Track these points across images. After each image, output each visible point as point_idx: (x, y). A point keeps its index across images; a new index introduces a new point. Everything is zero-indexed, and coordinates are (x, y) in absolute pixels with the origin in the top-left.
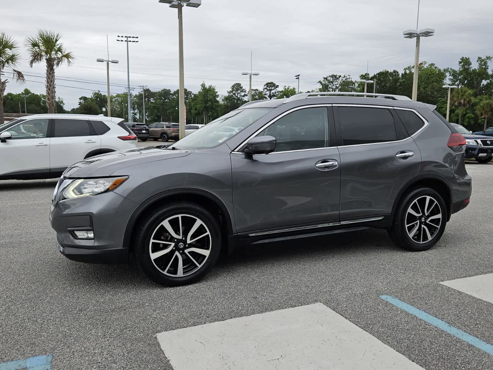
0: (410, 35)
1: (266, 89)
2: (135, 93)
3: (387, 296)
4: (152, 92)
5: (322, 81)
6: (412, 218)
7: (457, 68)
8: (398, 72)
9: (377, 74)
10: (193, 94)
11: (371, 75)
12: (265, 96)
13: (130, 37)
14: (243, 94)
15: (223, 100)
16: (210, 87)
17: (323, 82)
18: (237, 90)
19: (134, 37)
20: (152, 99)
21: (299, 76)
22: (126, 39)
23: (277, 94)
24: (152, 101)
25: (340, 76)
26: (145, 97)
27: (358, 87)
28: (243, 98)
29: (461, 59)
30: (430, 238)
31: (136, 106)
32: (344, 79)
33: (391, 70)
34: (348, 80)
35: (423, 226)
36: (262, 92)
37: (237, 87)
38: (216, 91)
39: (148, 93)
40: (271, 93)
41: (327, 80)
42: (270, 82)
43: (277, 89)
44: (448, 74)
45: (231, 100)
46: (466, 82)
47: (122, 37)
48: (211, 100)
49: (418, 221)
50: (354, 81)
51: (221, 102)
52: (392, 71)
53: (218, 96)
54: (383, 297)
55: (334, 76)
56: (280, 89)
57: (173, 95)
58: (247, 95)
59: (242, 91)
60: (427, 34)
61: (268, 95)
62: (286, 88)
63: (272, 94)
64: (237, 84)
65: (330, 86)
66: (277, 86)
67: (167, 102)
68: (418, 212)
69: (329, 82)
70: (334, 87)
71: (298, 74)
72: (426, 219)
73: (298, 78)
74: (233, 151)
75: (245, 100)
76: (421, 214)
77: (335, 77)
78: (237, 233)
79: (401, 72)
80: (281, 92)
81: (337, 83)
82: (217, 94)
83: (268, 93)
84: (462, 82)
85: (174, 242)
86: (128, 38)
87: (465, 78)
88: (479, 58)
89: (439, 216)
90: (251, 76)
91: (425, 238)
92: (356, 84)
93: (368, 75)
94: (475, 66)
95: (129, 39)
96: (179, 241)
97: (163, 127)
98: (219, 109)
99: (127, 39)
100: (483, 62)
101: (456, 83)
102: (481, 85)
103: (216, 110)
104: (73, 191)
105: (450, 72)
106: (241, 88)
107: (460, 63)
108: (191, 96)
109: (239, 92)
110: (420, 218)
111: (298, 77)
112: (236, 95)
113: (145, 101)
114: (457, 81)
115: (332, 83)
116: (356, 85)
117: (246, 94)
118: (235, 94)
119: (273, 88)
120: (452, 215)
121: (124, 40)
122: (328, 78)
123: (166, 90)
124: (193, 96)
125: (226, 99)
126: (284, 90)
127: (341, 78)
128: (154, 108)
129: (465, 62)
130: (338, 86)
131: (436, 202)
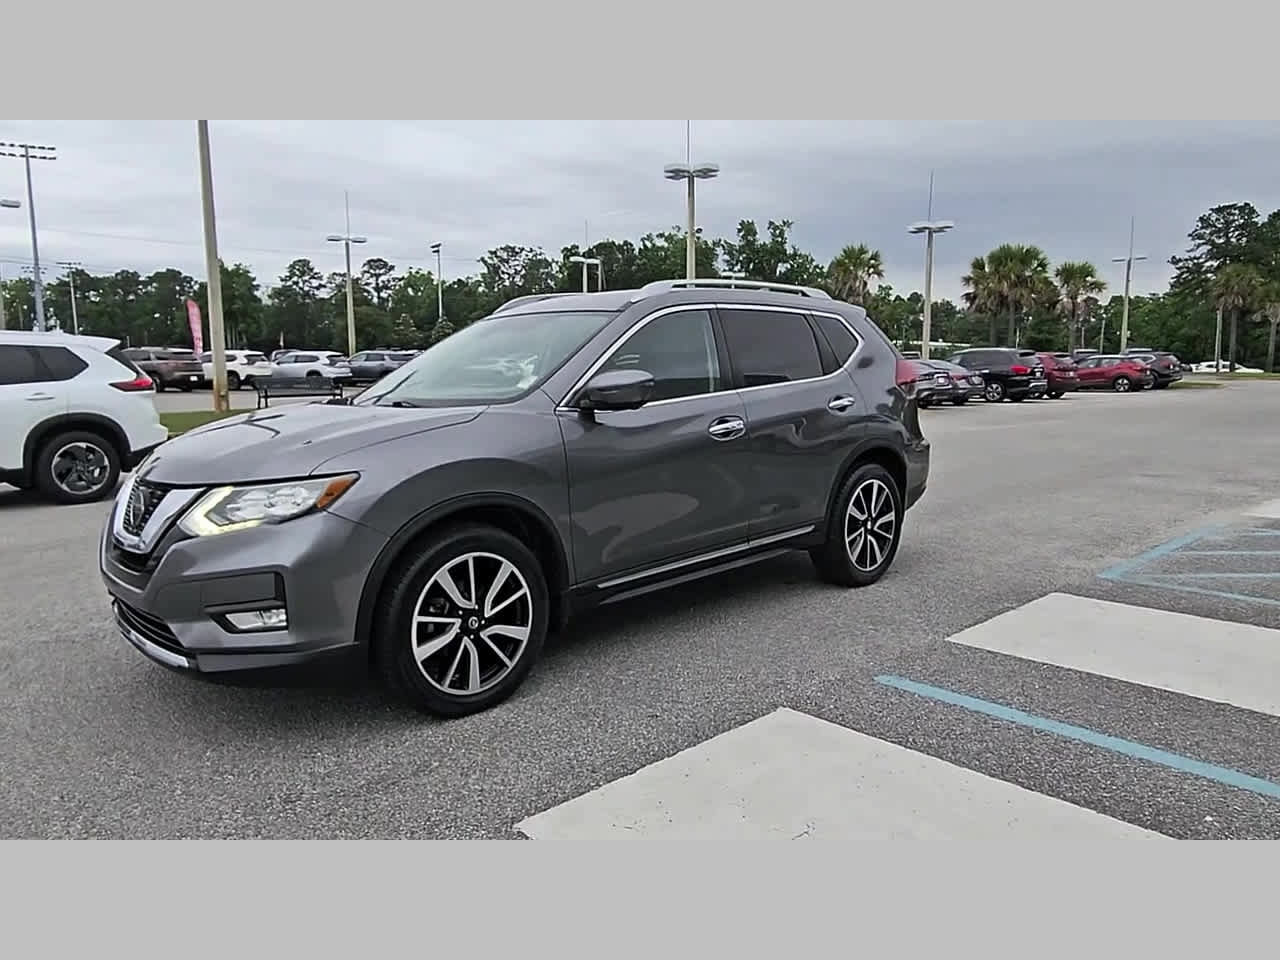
0: (676, 174)
1: (368, 272)
2: (50, 278)
3: (889, 678)
4: (92, 279)
5: (486, 259)
6: (855, 524)
7: (736, 241)
8: (632, 245)
9: (594, 247)
10: (196, 282)
11: (582, 251)
12: (366, 287)
13: (34, 147)
14: (315, 283)
15: (270, 296)
16: (238, 267)
17: (490, 261)
18: (303, 274)
19: (43, 148)
20: (92, 293)
21: (438, 246)
22: (22, 151)
23: (392, 283)
24: (93, 299)
25: (523, 249)
26: (75, 287)
27: (561, 272)
28: (316, 292)
29: (740, 224)
30: (880, 560)
31: (51, 309)
32: (530, 255)
33: (619, 241)
34: (539, 257)
35: (869, 537)
36: (358, 279)
37: (302, 268)
38: (252, 275)
39: (82, 280)
40: (379, 281)
41: (497, 257)
42: (375, 258)
43: (391, 272)
44: (719, 251)
45: (289, 296)
46: (751, 267)
47: (12, 145)
48: (241, 297)
49: (863, 529)
50: (550, 260)
51: (266, 301)
52: (622, 243)
53: (257, 287)
54: (883, 679)
55: (510, 247)
56: (400, 272)
57: (145, 284)
58: (324, 286)
59: (313, 277)
60: (707, 173)
61: (374, 285)
62: (413, 271)
63: (381, 284)
64: (300, 261)
65: (503, 268)
66: (392, 268)
67: (132, 300)
68: (863, 513)
69: (503, 261)
70: (512, 271)
71: (434, 244)
72: (873, 525)
73: (438, 251)
74: (558, 405)
75: (321, 296)
76: (866, 516)
77: (512, 251)
78: (576, 584)
79: (637, 245)
80: (400, 280)
81: (516, 263)
82: (255, 283)
83: (372, 280)
84: (745, 267)
85: (459, 616)
86: (29, 149)
87: (749, 260)
88: (771, 223)
89: (891, 516)
90: (347, 244)
91: (874, 560)
92: (554, 265)
93: (577, 247)
94: (764, 237)
95: (31, 152)
96: (468, 613)
97: (149, 359)
98: (261, 315)
99: (27, 151)
100: (777, 231)
101: (736, 269)
102: (776, 272)
103: (254, 318)
104: (207, 516)
105: (723, 247)
106: (312, 270)
107: (740, 231)
108: (191, 287)
109: (307, 278)
110: (865, 523)
111: (436, 248)
112: (301, 285)
113: (76, 298)
114: (737, 264)
115: (507, 263)
116: (556, 268)
117: (323, 283)
118: (296, 283)
119: (382, 271)
120: (906, 513)
121: (18, 154)
122: (498, 254)
123: (128, 272)
124: (196, 287)
125: (277, 293)
126: (406, 276)
127: (524, 252)
128: (101, 314)
129: (748, 229)
130: (519, 268)
131: (887, 490)
